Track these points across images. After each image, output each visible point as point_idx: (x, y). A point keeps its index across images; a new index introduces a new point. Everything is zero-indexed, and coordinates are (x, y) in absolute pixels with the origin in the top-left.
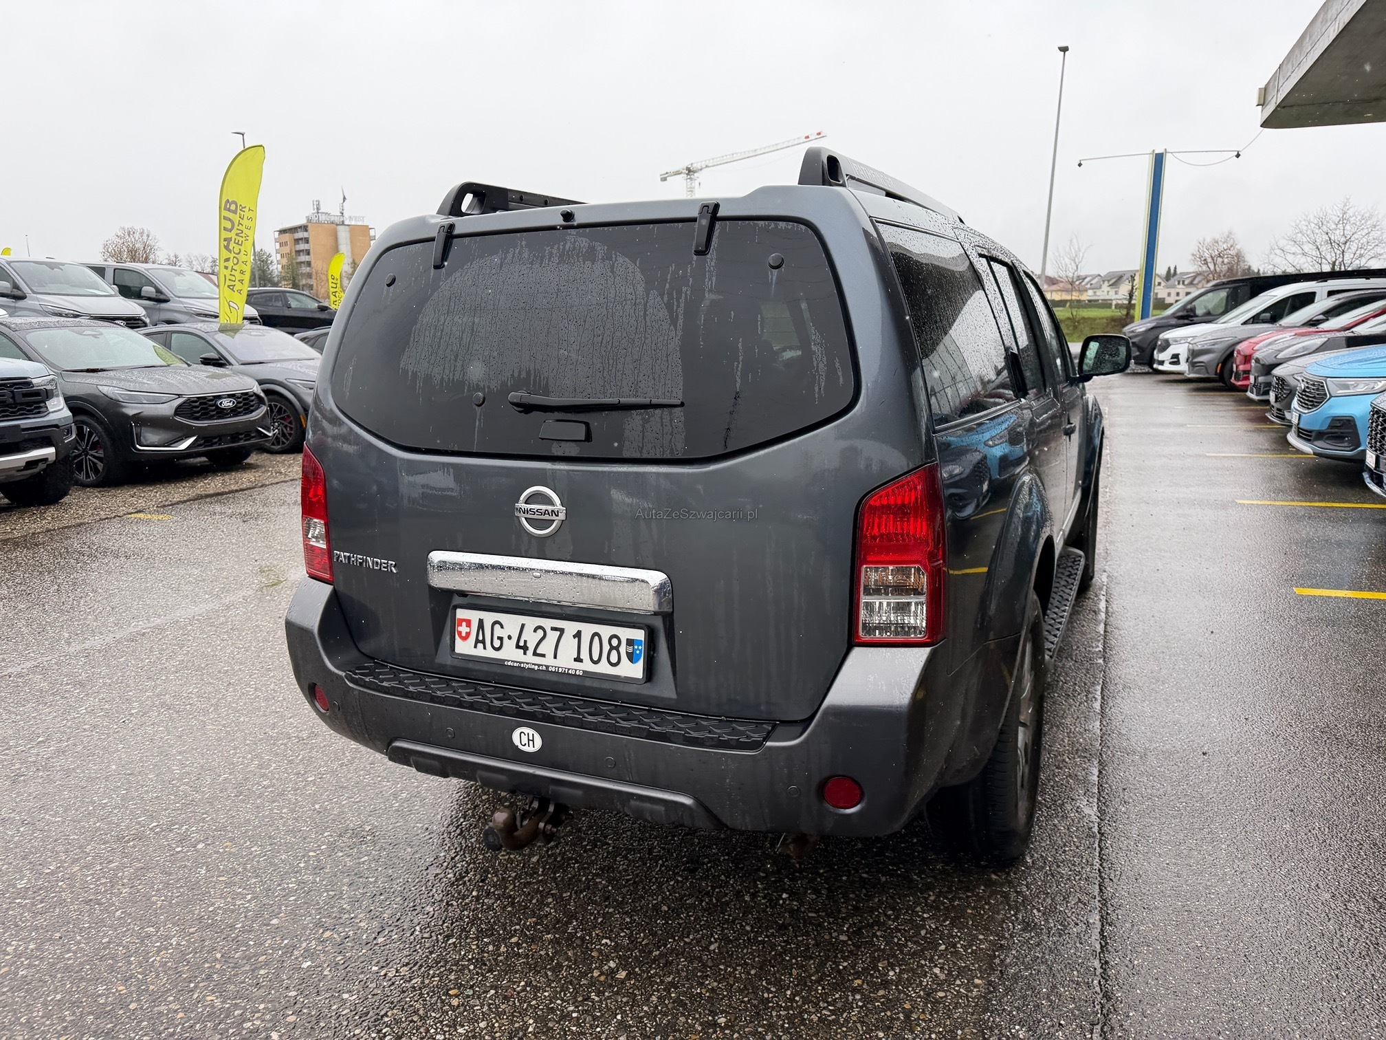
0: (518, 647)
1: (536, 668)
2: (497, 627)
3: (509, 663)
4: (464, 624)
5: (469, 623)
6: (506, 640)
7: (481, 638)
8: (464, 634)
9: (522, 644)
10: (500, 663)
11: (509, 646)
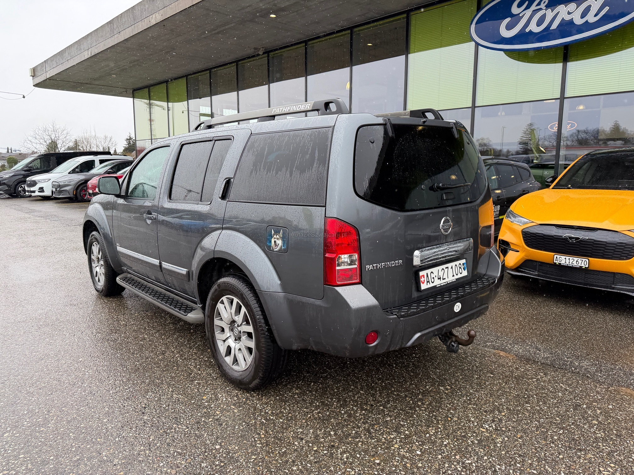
0: (438, 279)
1: (445, 284)
2: (432, 273)
3: (438, 286)
4: (422, 277)
5: (423, 276)
6: (435, 278)
7: (428, 281)
8: (423, 281)
9: (439, 277)
10: (435, 287)
11: (436, 279)
